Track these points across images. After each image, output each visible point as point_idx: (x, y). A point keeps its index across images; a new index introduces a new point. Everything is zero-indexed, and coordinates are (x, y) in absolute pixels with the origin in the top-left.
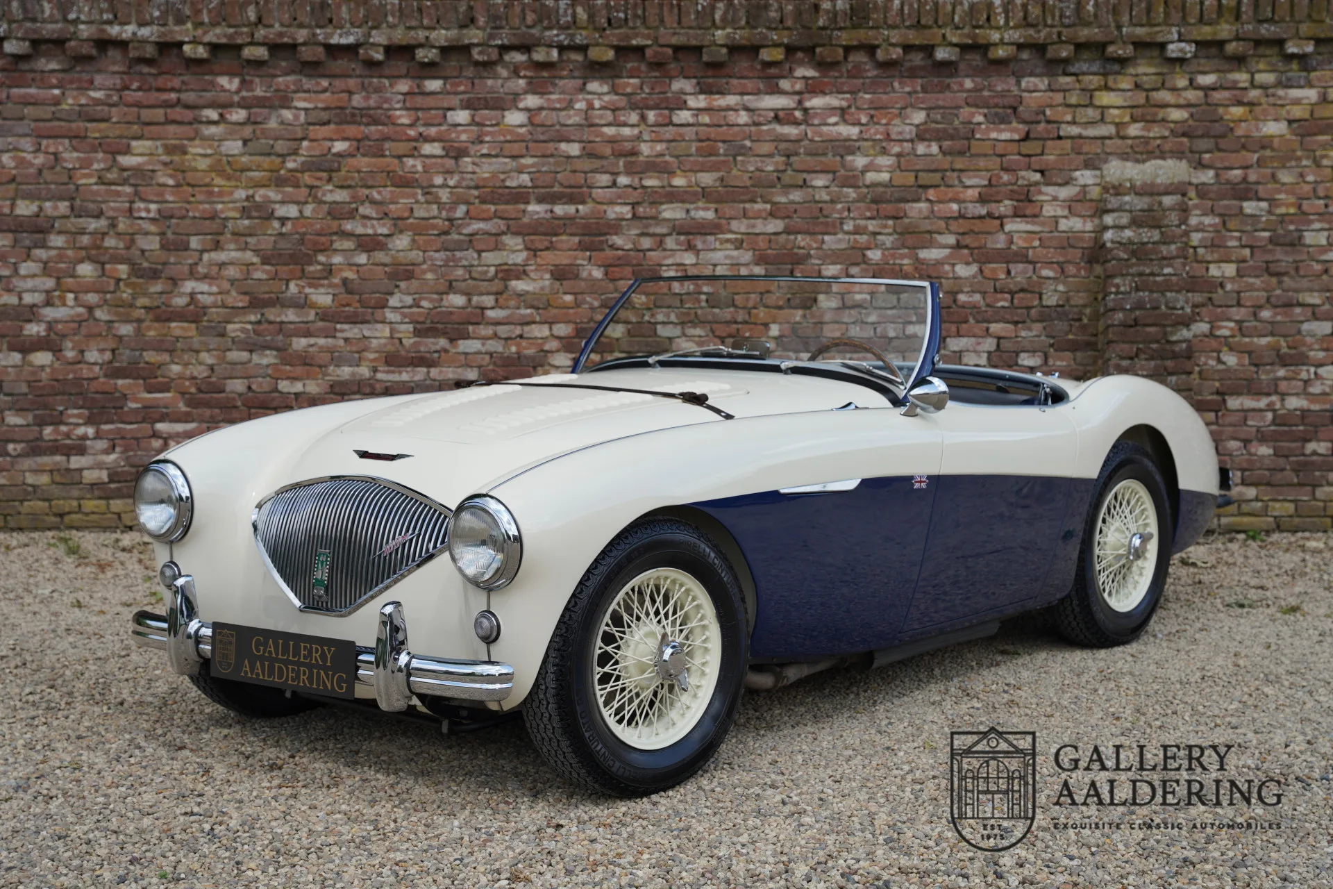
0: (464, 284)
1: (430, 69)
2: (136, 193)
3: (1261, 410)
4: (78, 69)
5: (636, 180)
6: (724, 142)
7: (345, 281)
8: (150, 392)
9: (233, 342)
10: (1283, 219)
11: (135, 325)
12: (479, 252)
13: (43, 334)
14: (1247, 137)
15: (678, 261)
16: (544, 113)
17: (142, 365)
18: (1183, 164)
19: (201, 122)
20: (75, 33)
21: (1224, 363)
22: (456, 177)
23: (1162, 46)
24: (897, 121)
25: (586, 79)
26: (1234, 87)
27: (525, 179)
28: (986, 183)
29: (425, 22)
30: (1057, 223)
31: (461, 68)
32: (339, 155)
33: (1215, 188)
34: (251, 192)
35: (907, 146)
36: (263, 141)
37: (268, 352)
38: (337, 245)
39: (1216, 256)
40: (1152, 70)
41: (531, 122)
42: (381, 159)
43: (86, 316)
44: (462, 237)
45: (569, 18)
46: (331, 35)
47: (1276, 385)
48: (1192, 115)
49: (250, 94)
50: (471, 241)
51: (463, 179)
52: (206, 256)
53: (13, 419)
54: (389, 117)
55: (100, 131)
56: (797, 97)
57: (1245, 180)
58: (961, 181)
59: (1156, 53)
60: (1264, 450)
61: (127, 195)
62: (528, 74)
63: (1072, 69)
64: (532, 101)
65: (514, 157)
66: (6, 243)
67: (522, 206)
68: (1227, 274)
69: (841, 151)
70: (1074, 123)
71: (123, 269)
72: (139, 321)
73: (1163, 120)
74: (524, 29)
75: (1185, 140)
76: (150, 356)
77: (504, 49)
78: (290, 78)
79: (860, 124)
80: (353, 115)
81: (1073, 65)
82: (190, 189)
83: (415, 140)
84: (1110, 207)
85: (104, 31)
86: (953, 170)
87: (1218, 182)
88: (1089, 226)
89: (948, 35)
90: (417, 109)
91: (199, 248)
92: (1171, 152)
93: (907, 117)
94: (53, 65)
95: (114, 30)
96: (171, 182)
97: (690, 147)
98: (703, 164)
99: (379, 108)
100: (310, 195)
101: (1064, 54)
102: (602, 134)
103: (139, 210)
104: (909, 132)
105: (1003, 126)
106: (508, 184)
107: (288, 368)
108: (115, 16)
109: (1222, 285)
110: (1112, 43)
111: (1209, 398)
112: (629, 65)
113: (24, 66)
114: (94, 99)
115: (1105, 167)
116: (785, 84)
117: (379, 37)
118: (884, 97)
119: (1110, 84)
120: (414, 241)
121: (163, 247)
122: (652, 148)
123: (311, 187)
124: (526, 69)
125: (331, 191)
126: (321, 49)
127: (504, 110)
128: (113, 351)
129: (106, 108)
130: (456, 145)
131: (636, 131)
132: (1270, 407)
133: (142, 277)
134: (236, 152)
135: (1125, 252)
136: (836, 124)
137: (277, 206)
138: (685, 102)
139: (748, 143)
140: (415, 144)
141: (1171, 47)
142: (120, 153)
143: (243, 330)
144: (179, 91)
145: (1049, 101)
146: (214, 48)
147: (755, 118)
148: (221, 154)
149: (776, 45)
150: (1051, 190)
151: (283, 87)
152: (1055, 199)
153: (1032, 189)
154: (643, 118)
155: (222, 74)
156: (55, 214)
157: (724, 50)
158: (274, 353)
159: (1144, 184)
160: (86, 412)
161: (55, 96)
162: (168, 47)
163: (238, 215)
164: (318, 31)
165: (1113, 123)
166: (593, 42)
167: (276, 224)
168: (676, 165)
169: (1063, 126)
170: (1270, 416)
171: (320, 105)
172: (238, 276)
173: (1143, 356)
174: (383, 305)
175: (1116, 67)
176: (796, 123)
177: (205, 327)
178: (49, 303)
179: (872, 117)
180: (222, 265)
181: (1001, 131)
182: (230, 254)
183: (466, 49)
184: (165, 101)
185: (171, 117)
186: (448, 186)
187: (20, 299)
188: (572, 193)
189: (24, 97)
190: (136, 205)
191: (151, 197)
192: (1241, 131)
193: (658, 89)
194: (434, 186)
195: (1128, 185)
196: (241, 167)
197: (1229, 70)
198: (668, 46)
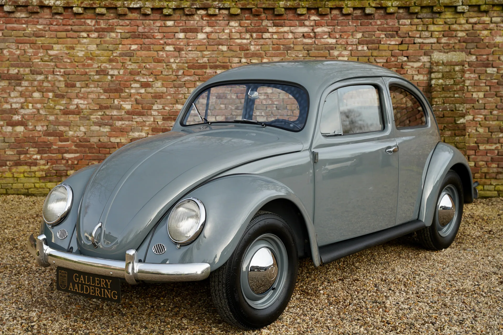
0: (182, 100)
1: (168, 17)
2: (56, 66)
3: (493, 150)
4: (33, 17)
5: (249, 60)
6: (283, 45)
7: (136, 100)
8: (62, 142)
9: (93, 123)
11: (55, 116)
12: (188, 88)
13: (20, 119)
14: (489, 43)
15: (265, 91)
16: (213, 34)
17: (58, 131)
18: (464, 54)
19: (80, 38)
20: (31, 3)
21: (479, 132)
22: (179, 59)
23: (456, 7)
24: (351, 37)
25: (229, 21)
26: (484, 23)
27: (205, 60)
28: (385, 61)
30: (413, 77)
31: (181, 16)
32: (134, 50)
33: (476, 63)
34: (100, 64)
35: (355, 47)
36: (105, 45)
37: (106, 127)
38: (132, 86)
39: (476, 90)
40: (452, 17)
41: (208, 37)
42: (150, 52)
43: (36, 113)
44: (181, 82)
46: (131, 3)
47: (499, 140)
48: (467, 34)
49: (99, 27)
50: (185, 84)
51: (182, 60)
52: (83, 90)
53: (9, 152)
54: (153, 36)
55: (41, 41)
56: (312, 28)
57: (487, 59)
58: (375, 60)
59: (453, 10)
60: (494, 165)
61: (52, 66)
62: (207, 19)
64: (208, 29)
65: (201, 51)
66: (6, 84)
67: (205, 70)
68: (480, 97)
69: (329, 49)
70: (420, 37)
71: (51, 95)
72: (57, 114)
73: (456, 36)
75: (465, 44)
76: (62, 128)
77: (198, 9)
78: (114, 20)
79: (336, 38)
80: (139, 35)
81: (420, 15)
82: (77, 64)
84: (434, 70)
85: (42, 2)
86: (372, 56)
87: (477, 61)
88: (425, 78)
89: (371, 4)
90: (164, 32)
91: (80, 86)
92: (459, 49)
93: (355, 36)
94: (23, 15)
95: (47, 2)
96: (69, 61)
97: (269, 47)
98: (275, 53)
99: (149, 32)
100: (122, 66)
101: (416, 11)
102: (236, 42)
103: (57, 71)
104: (355, 41)
105: (392, 39)
106: (199, 62)
107: (114, 133)
109: (478, 101)
110: (435, 6)
111: (473, 145)
112: (246, 15)
113: (12, 15)
114: (39, 29)
115: (432, 55)
116: (307, 23)
117: (148, 4)
118: (346, 28)
119: (435, 22)
120: (163, 84)
121: (66, 86)
122: (254, 47)
123: (123, 63)
124: (206, 17)
125: (131, 65)
126: (126, 9)
127: (197, 33)
128: (47, 126)
129: (44, 32)
130: (178, 46)
131: (249, 41)
132: (496, 148)
133: (57, 97)
134: (94, 49)
135: (439, 88)
136: (327, 38)
137: (110, 70)
138: (268, 30)
139: (292, 46)
140: (163, 46)
141: (459, 8)
142: (48, 49)
143: (97, 118)
144: (72, 25)
145: (411, 29)
146: (85, 9)
147: (295, 36)
148: (87, 50)
149: (303, 7)
150: (411, 64)
151: (111, 24)
152: (412, 67)
153: (404, 63)
154: (251, 36)
155: (88, 19)
156: (25, 73)
157: (283, 10)
158: (109, 127)
159: (447, 62)
160: (37, 149)
161: (24, 28)
162: (67, 8)
163: (95, 74)
164: (125, 2)
165: (436, 37)
166: (232, 6)
167: (109, 77)
168: (264, 55)
169: (416, 39)
170: (496, 152)
171: (126, 31)
172: (95, 97)
173: (446, 129)
174: (151, 109)
175: (438, 15)
176: (311, 38)
177: (82, 117)
178: (22, 108)
179: (341, 35)
180: (89, 93)
181: (391, 41)
182: (92, 88)
183: (183, 9)
184: (66, 29)
185: (68, 36)
186: (176, 63)
187: (11, 106)
188: (224, 65)
189: (10, 28)
190: (55, 70)
191: (61, 67)
192: (486, 41)
193: (257, 25)
194: (170, 62)
195: (441, 62)
196: (96, 55)
197: (481, 17)
198: (261, 8)
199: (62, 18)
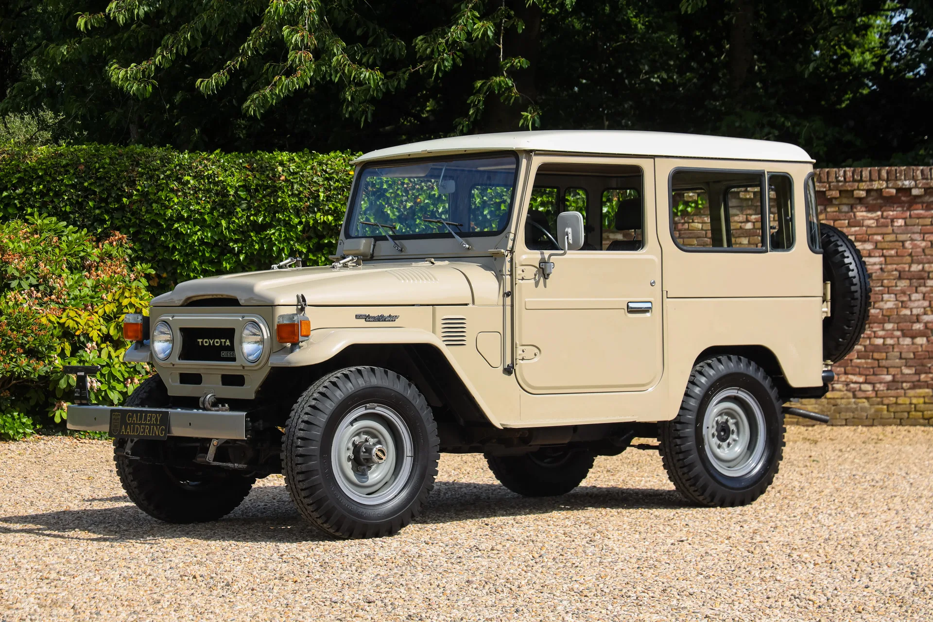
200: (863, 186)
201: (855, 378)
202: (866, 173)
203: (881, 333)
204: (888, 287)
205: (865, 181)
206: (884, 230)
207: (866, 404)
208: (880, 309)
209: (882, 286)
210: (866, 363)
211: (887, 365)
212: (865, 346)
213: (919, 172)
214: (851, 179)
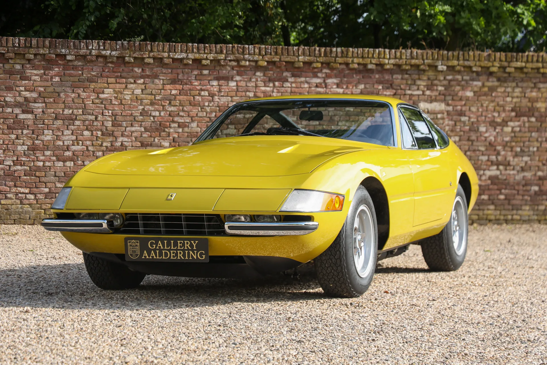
1: (205, 67)
2: (105, 107)
4: (88, 65)
7: (174, 138)
10: (473, 123)
11: (102, 152)
13: (71, 155)
14: (461, 97)
16: (242, 82)
18: (443, 104)
19: (127, 83)
20: (90, 53)
22: (212, 103)
23: (436, 67)
24: (354, 88)
25: (256, 71)
26: (457, 80)
29: (206, 51)
31: (215, 67)
32: (173, 95)
33: (452, 112)
34: (143, 107)
36: (149, 90)
38: (171, 126)
40: (433, 74)
41: (237, 85)
42: (187, 96)
43: (85, 149)
45: (253, 51)
46: (175, 55)
48: (445, 89)
49: (145, 74)
51: (214, 104)
52: (128, 129)
54: (191, 82)
56: (323, 79)
57: (461, 110)
59: (434, 68)
61: (102, 107)
62: (237, 69)
63: (409, 72)
64: (238, 78)
65: (231, 97)
66: (60, 124)
68: (456, 140)
70: (409, 89)
71: (99, 133)
73: (437, 90)
74: (237, 55)
75: (443, 97)
78: (159, 69)
79: (343, 88)
80: (179, 81)
82: (123, 106)
83: (199, 90)
85: (101, 53)
87: (453, 110)
89: (372, 61)
90: (200, 80)
91: (125, 125)
92: (439, 100)
93: (358, 87)
94: (80, 63)
95: (104, 52)
96: (117, 103)
99: (187, 79)
100: (163, 108)
101: (407, 68)
102: (261, 90)
103: (105, 113)
104: (358, 91)
105: (388, 90)
106: (229, 105)
108: (104, 48)
110: (421, 65)
112: (270, 67)
113: (70, 64)
114: (92, 75)
115: (419, 104)
116: (319, 75)
117: (191, 56)
118: (351, 80)
119: (421, 78)
120: (198, 124)
121: (112, 126)
122: (276, 95)
123: (163, 106)
124: (236, 67)
125: (170, 107)
126: (171, 60)
127: (229, 81)
129: (96, 78)
130: (212, 92)
131: (272, 89)
133: (105, 136)
134: (139, 93)
136: (335, 88)
137: (152, 112)
138: (288, 80)
140: (198, 92)
141: (439, 67)
142: (100, 93)
144: (121, 72)
145: (402, 83)
146: (135, 58)
147: (310, 86)
148: (134, 94)
149: (317, 62)
151: (156, 72)
154: (274, 85)
155: (135, 67)
156: (77, 114)
157: (301, 63)
159: (431, 111)
161: (80, 74)
162: (121, 58)
163: (139, 115)
164: (171, 54)
165: (422, 90)
166: (260, 59)
167: (152, 118)
169: (406, 91)
171: (168, 78)
172: (138, 135)
175: (422, 72)
176: (323, 88)
178: (73, 145)
179: (347, 86)
180: (132, 132)
181: (387, 92)
182: (136, 128)
183: (219, 61)
184: (116, 76)
185: (118, 81)
186: (209, 106)
187: (64, 143)
189: (69, 74)
190: (104, 111)
191: (110, 108)
192: (460, 94)
193: (279, 75)
194: (204, 106)
195: (426, 110)
196: (140, 98)
197: (456, 75)
198: (284, 61)
199: (113, 66)
200: (33, 51)
201: (22, 190)
202: (34, 41)
203: (42, 158)
204: (48, 125)
205: (33, 48)
206: (46, 84)
207: (30, 209)
208: (41, 141)
209: (43, 124)
210: (31, 179)
211: (45, 181)
212: (30, 167)
213: (72, 43)
214: (24, 46)
